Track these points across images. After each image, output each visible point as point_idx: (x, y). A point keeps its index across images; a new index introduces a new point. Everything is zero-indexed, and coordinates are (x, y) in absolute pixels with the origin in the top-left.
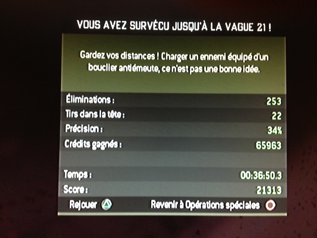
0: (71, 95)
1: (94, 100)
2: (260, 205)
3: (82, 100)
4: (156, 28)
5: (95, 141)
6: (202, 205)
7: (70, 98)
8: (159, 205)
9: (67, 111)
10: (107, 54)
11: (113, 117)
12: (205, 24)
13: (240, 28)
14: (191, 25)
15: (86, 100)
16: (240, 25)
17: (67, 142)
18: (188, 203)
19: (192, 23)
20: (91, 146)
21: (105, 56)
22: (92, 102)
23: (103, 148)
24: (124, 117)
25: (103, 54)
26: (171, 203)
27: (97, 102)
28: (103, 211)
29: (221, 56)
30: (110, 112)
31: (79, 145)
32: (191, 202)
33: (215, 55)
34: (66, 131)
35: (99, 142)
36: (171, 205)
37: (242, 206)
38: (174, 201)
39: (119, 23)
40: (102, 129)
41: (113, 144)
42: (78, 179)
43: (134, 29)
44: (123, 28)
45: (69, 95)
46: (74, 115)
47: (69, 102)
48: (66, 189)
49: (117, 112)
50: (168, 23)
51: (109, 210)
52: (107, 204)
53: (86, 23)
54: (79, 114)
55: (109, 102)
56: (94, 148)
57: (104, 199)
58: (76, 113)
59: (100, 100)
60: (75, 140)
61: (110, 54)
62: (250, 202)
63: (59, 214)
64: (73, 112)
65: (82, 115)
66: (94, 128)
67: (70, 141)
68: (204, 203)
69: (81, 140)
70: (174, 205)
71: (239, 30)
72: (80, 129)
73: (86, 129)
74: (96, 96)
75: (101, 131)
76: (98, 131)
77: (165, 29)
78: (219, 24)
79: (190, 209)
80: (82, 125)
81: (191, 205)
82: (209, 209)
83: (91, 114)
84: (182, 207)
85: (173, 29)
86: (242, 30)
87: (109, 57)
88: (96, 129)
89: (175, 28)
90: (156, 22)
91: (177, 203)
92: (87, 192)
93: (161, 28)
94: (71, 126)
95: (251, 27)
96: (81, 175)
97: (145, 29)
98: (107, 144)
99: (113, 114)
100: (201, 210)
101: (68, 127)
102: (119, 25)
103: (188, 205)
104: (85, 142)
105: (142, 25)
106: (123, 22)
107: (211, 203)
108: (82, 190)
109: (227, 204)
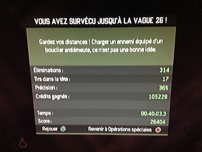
0: (36, 67)
1: (51, 70)
2: (152, 130)
3: (43, 71)
4: (87, 22)
5: (53, 95)
6: (118, 130)
7: (36, 69)
8: (93, 129)
9: (35, 77)
10: (56, 41)
11: (63, 81)
12: (120, 19)
13: (144, 21)
14: (111, 20)
15: (46, 70)
16: (144, 19)
17: (37, 96)
18: (110, 128)
19: (111, 18)
20: (52, 98)
21: (55, 42)
22: (50, 72)
23: (59, 99)
24: (70, 81)
25: (54, 41)
26: (100, 128)
27: (53, 72)
28: (61, 132)
29: (131, 41)
30: (61, 78)
31: (44, 97)
32: (111, 128)
33: (127, 41)
34: (36, 89)
35: (56, 95)
36: (100, 129)
37: (141, 130)
38: (102, 127)
39: (62, 20)
40: (57, 88)
41: (64, 96)
42: (46, 115)
43: (72, 24)
44: (65, 23)
45: (35, 68)
46: (39, 79)
47: (36, 72)
48: (40, 121)
49: (66, 78)
50: (95, 19)
51: (65, 132)
52: (63, 129)
53: (40, 20)
54: (42, 79)
55: (60, 72)
56: (53, 99)
57: (61, 126)
58: (40, 79)
59: (54, 71)
60: (42, 95)
61: (58, 41)
62: (146, 128)
63: (37, 133)
64: (38, 78)
65: (44, 79)
66: (52, 87)
67: (39, 95)
68: (119, 128)
69: (45, 95)
70: (102, 129)
71: (143, 23)
72: (44, 88)
73: (48, 88)
74: (52, 68)
75: (57, 89)
76: (55, 89)
77: (93, 23)
78: (129, 19)
79: (111, 131)
80: (45, 86)
81: (111, 130)
82: (122, 132)
83: (50, 79)
84: (106, 130)
85: (99, 23)
86: (145, 23)
87: (57, 43)
88: (54, 88)
89: (99, 22)
90: (86, 18)
91: (103, 128)
92: (51, 122)
93: (90, 22)
94: (38, 86)
95: (152, 20)
96: (47, 113)
97: (80, 23)
98: (61, 97)
99: (63, 79)
100: (117, 132)
101: (36, 87)
102: (62, 21)
103: (110, 129)
104: (47, 95)
105: (77, 21)
106: (65, 19)
107: (123, 128)
108: (48, 121)
109: (132, 129)
